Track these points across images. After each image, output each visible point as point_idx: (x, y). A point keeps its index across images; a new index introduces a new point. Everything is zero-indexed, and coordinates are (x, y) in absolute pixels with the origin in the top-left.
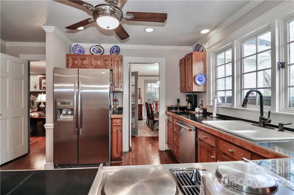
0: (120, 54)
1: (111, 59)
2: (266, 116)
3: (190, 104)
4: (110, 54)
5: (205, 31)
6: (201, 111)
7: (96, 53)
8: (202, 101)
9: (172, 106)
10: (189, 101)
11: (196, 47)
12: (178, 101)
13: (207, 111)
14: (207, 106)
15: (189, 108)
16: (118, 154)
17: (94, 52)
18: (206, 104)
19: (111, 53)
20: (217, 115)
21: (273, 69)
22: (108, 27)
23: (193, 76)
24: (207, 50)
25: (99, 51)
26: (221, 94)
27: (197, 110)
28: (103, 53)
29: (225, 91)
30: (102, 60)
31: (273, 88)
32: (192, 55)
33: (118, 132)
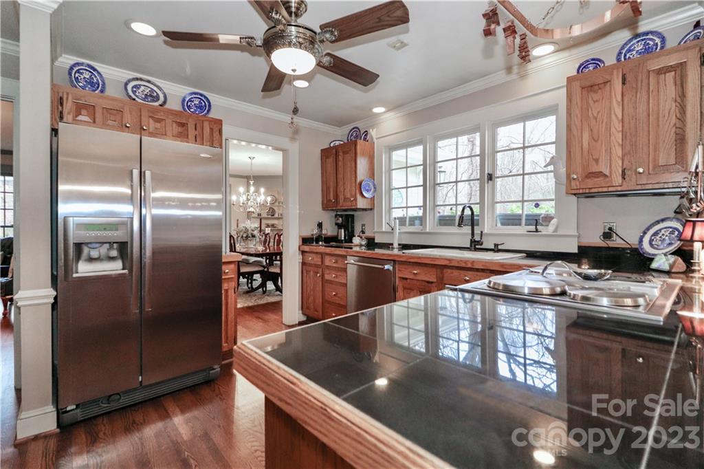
0: (212, 115)
1: (196, 125)
2: (477, 238)
3: (343, 230)
4: (181, 109)
5: (377, 110)
6: (364, 243)
7: (143, 99)
8: (363, 225)
9: (312, 235)
10: (339, 226)
11: (351, 131)
12: (320, 225)
13: (376, 241)
14: (374, 233)
15: (341, 237)
16: (227, 343)
17: (137, 96)
18: (374, 229)
19: (183, 108)
20: (399, 245)
21: (481, 180)
22: (294, 71)
23: (358, 181)
24: (375, 141)
25: (151, 96)
26: (397, 213)
27: (356, 240)
28: (165, 102)
29: (407, 207)
30: (170, 121)
31: (481, 203)
32: (356, 146)
33: (229, 293)
